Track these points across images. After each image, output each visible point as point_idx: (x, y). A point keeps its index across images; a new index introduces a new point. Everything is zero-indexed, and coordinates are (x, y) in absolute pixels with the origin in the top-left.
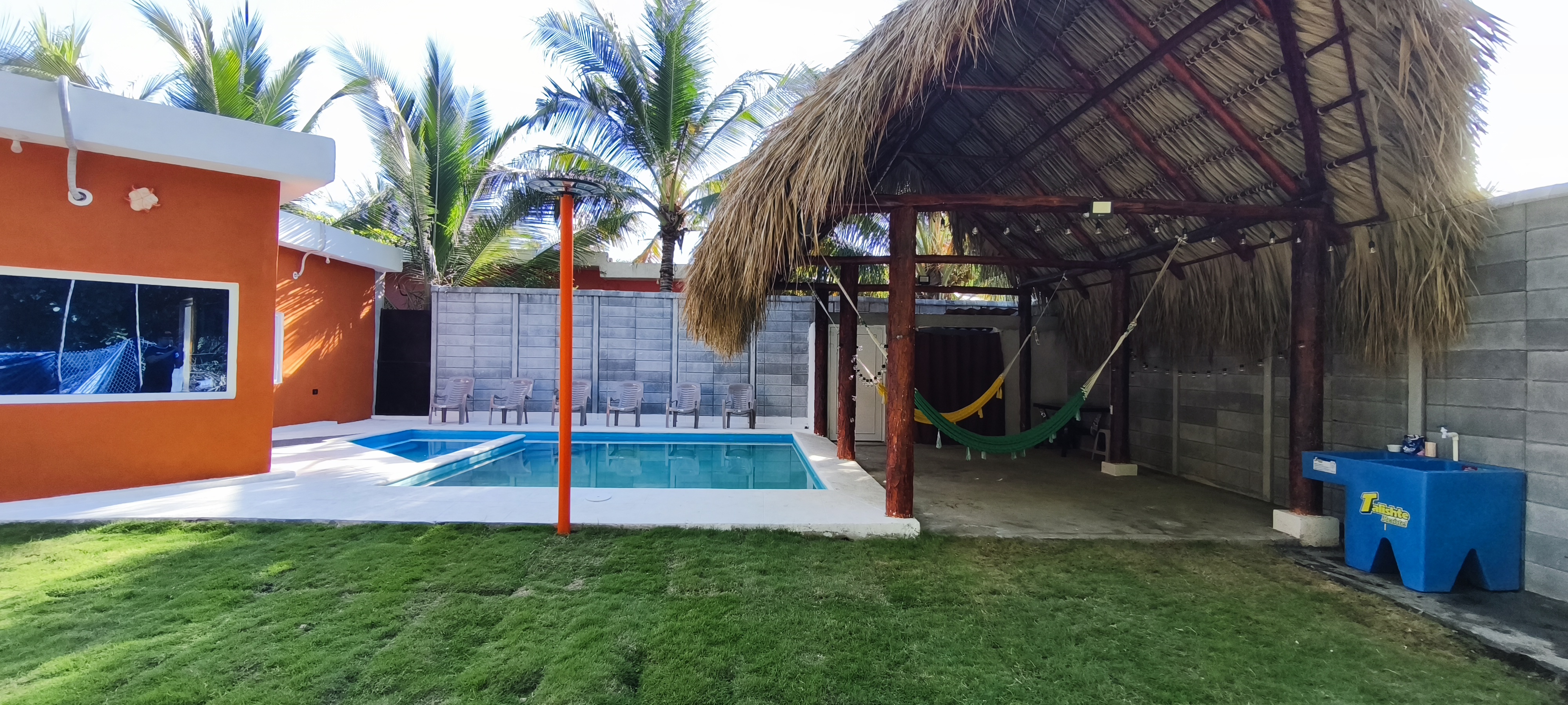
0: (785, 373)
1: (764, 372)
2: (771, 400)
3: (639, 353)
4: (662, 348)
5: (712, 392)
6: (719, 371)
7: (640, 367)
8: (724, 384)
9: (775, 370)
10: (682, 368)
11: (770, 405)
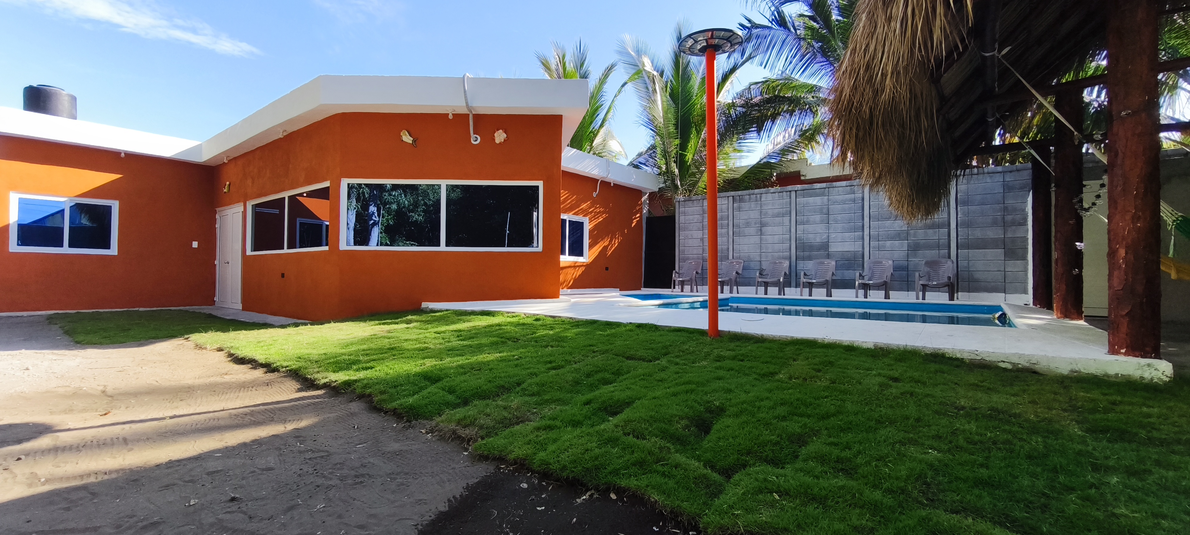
0: (997, 247)
1: (968, 246)
2: (977, 275)
3: (833, 236)
4: (855, 230)
5: (906, 268)
6: (914, 248)
7: (834, 248)
8: (919, 260)
9: (983, 244)
10: (874, 247)
11: (977, 281)
